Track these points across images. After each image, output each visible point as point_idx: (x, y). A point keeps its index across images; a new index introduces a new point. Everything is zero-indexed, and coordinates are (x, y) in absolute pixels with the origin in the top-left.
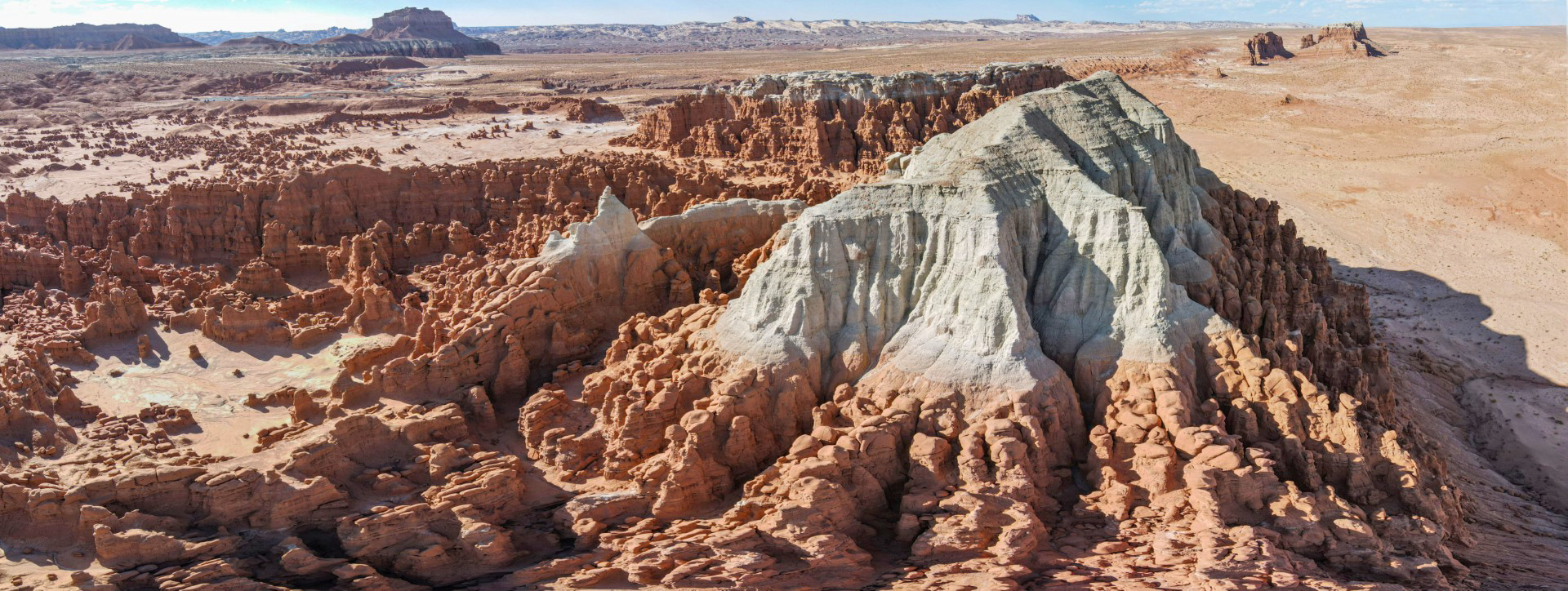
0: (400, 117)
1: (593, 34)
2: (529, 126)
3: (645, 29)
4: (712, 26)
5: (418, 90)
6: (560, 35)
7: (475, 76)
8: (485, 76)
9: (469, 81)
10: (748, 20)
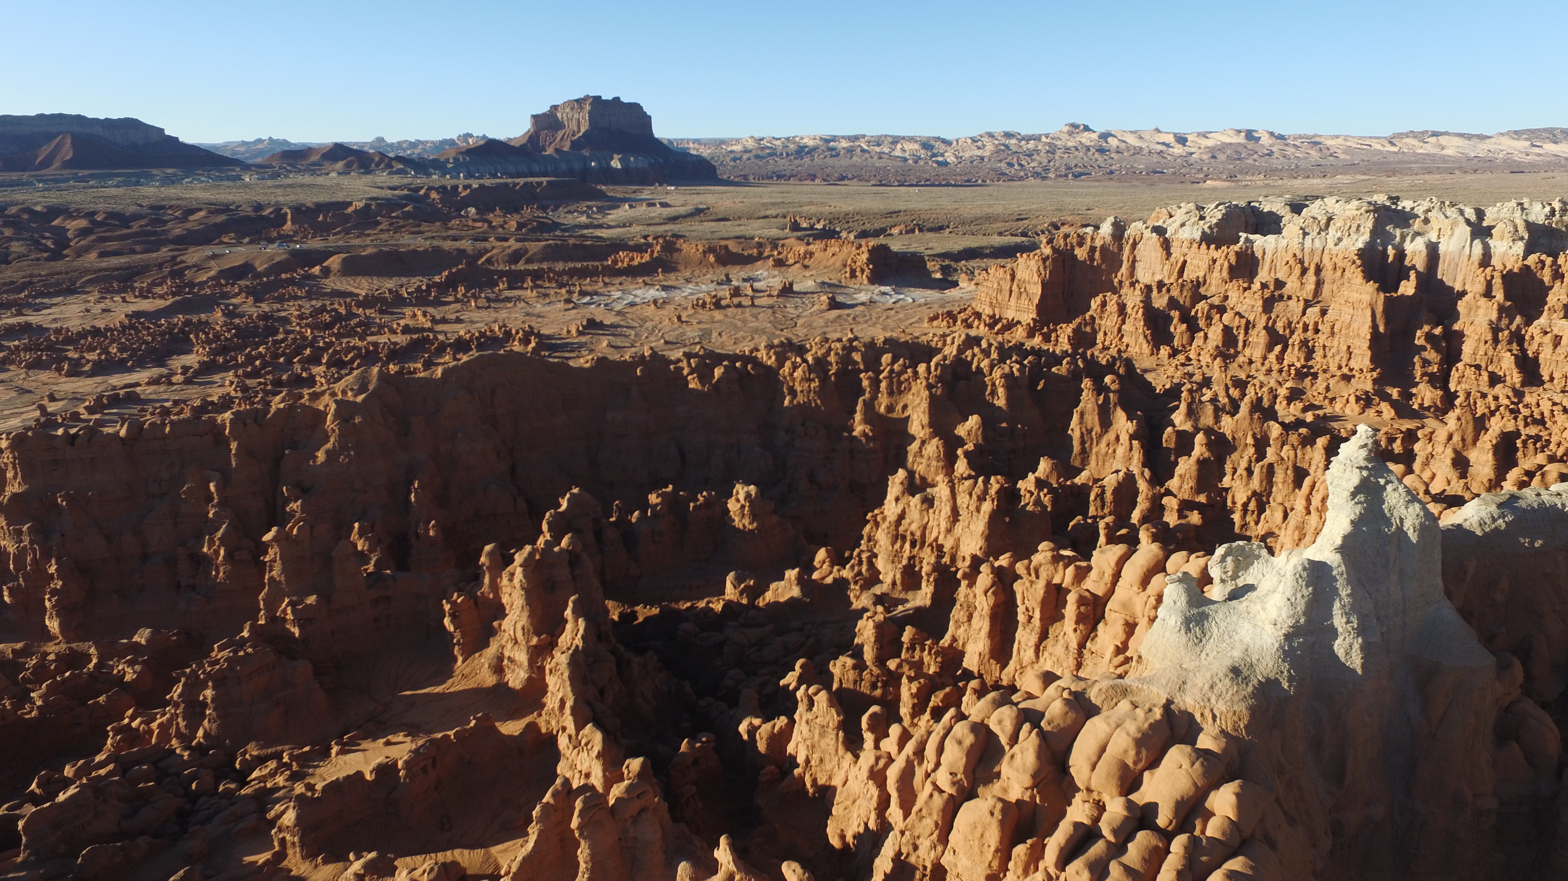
0: (572, 273)
1: (850, 151)
2: (787, 291)
3: (926, 145)
4: (1028, 139)
5: (599, 233)
6: (802, 151)
7: (682, 210)
8: (698, 212)
9: (673, 219)
10: (1087, 129)
